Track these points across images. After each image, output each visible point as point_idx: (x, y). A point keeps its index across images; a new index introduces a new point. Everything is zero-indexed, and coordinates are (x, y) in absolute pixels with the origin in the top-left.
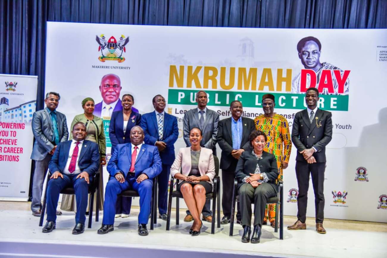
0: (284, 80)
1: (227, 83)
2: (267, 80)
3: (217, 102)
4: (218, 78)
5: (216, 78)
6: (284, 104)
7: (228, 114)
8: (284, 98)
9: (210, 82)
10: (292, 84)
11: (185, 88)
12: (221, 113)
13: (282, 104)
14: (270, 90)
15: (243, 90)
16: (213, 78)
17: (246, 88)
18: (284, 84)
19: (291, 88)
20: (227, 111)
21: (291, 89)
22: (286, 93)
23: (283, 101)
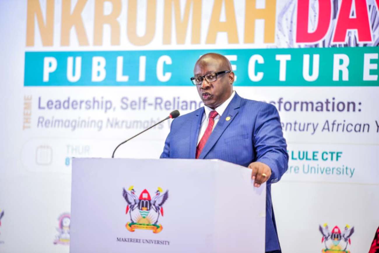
0: (260, 14)
1: (141, 30)
2: (223, 18)
3: (120, 77)
4: (123, 20)
5: (119, 19)
6: (260, 75)
7: (142, 104)
8: (261, 60)
9: (107, 29)
10: (277, 24)
11: (57, 47)
12: (129, 103)
13: (256, 74)
14: (230, 42)
15: (174, 46)
16: (113, 20)
17: (181, 40)
18: (260, 24)
19: (276, 34)
20: (140, 99)
21: (276, 37)
22: (264, 46)
23: (258, 68)
